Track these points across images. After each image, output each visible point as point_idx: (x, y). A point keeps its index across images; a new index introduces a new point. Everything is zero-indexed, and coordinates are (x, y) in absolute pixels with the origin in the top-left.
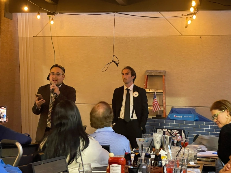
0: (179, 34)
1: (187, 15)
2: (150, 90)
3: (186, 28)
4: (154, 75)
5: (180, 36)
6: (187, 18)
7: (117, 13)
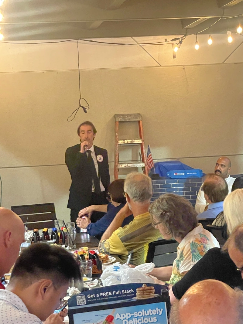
0: (156, 64)
1: (171, 41)
2: (124, 141)
3: (174, 58)
4: (128, 120)
5: (158, 67)
6: (173, 44)
7: (80, 40)
